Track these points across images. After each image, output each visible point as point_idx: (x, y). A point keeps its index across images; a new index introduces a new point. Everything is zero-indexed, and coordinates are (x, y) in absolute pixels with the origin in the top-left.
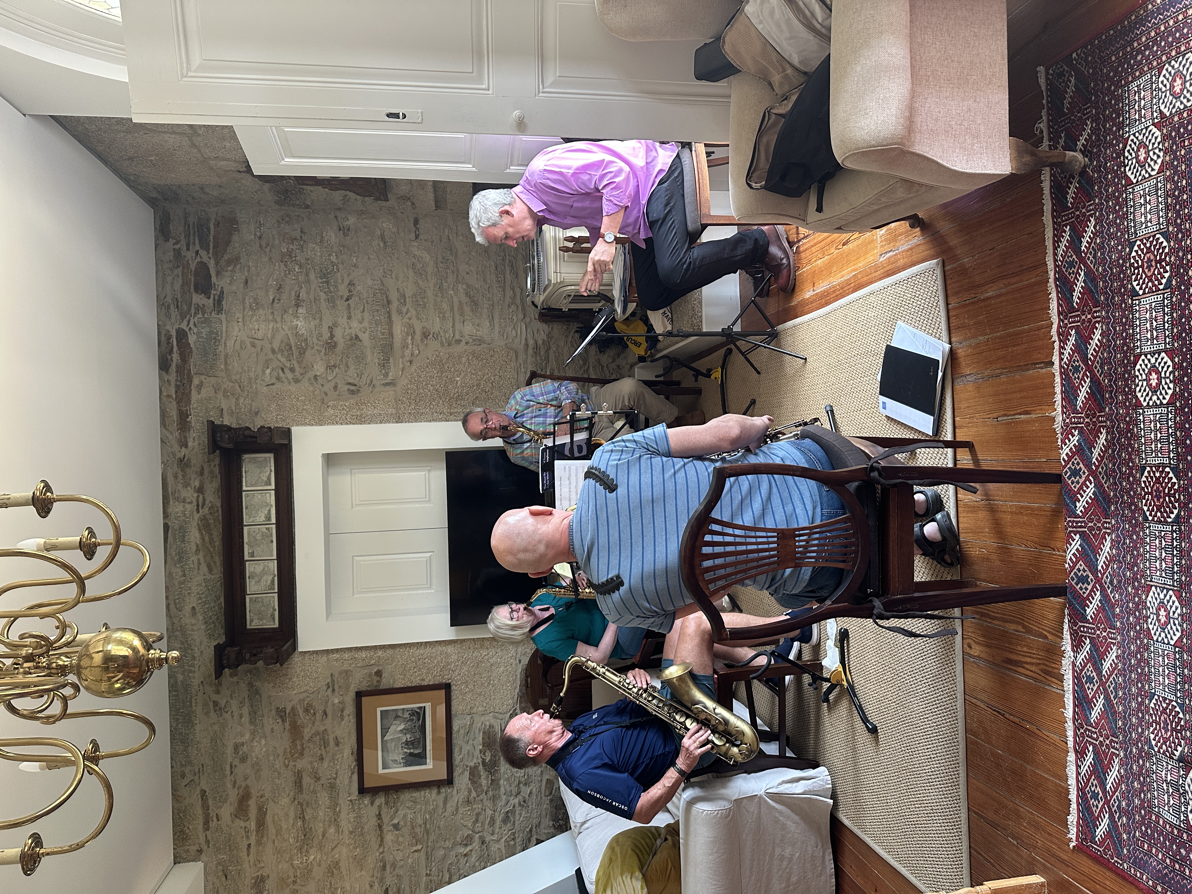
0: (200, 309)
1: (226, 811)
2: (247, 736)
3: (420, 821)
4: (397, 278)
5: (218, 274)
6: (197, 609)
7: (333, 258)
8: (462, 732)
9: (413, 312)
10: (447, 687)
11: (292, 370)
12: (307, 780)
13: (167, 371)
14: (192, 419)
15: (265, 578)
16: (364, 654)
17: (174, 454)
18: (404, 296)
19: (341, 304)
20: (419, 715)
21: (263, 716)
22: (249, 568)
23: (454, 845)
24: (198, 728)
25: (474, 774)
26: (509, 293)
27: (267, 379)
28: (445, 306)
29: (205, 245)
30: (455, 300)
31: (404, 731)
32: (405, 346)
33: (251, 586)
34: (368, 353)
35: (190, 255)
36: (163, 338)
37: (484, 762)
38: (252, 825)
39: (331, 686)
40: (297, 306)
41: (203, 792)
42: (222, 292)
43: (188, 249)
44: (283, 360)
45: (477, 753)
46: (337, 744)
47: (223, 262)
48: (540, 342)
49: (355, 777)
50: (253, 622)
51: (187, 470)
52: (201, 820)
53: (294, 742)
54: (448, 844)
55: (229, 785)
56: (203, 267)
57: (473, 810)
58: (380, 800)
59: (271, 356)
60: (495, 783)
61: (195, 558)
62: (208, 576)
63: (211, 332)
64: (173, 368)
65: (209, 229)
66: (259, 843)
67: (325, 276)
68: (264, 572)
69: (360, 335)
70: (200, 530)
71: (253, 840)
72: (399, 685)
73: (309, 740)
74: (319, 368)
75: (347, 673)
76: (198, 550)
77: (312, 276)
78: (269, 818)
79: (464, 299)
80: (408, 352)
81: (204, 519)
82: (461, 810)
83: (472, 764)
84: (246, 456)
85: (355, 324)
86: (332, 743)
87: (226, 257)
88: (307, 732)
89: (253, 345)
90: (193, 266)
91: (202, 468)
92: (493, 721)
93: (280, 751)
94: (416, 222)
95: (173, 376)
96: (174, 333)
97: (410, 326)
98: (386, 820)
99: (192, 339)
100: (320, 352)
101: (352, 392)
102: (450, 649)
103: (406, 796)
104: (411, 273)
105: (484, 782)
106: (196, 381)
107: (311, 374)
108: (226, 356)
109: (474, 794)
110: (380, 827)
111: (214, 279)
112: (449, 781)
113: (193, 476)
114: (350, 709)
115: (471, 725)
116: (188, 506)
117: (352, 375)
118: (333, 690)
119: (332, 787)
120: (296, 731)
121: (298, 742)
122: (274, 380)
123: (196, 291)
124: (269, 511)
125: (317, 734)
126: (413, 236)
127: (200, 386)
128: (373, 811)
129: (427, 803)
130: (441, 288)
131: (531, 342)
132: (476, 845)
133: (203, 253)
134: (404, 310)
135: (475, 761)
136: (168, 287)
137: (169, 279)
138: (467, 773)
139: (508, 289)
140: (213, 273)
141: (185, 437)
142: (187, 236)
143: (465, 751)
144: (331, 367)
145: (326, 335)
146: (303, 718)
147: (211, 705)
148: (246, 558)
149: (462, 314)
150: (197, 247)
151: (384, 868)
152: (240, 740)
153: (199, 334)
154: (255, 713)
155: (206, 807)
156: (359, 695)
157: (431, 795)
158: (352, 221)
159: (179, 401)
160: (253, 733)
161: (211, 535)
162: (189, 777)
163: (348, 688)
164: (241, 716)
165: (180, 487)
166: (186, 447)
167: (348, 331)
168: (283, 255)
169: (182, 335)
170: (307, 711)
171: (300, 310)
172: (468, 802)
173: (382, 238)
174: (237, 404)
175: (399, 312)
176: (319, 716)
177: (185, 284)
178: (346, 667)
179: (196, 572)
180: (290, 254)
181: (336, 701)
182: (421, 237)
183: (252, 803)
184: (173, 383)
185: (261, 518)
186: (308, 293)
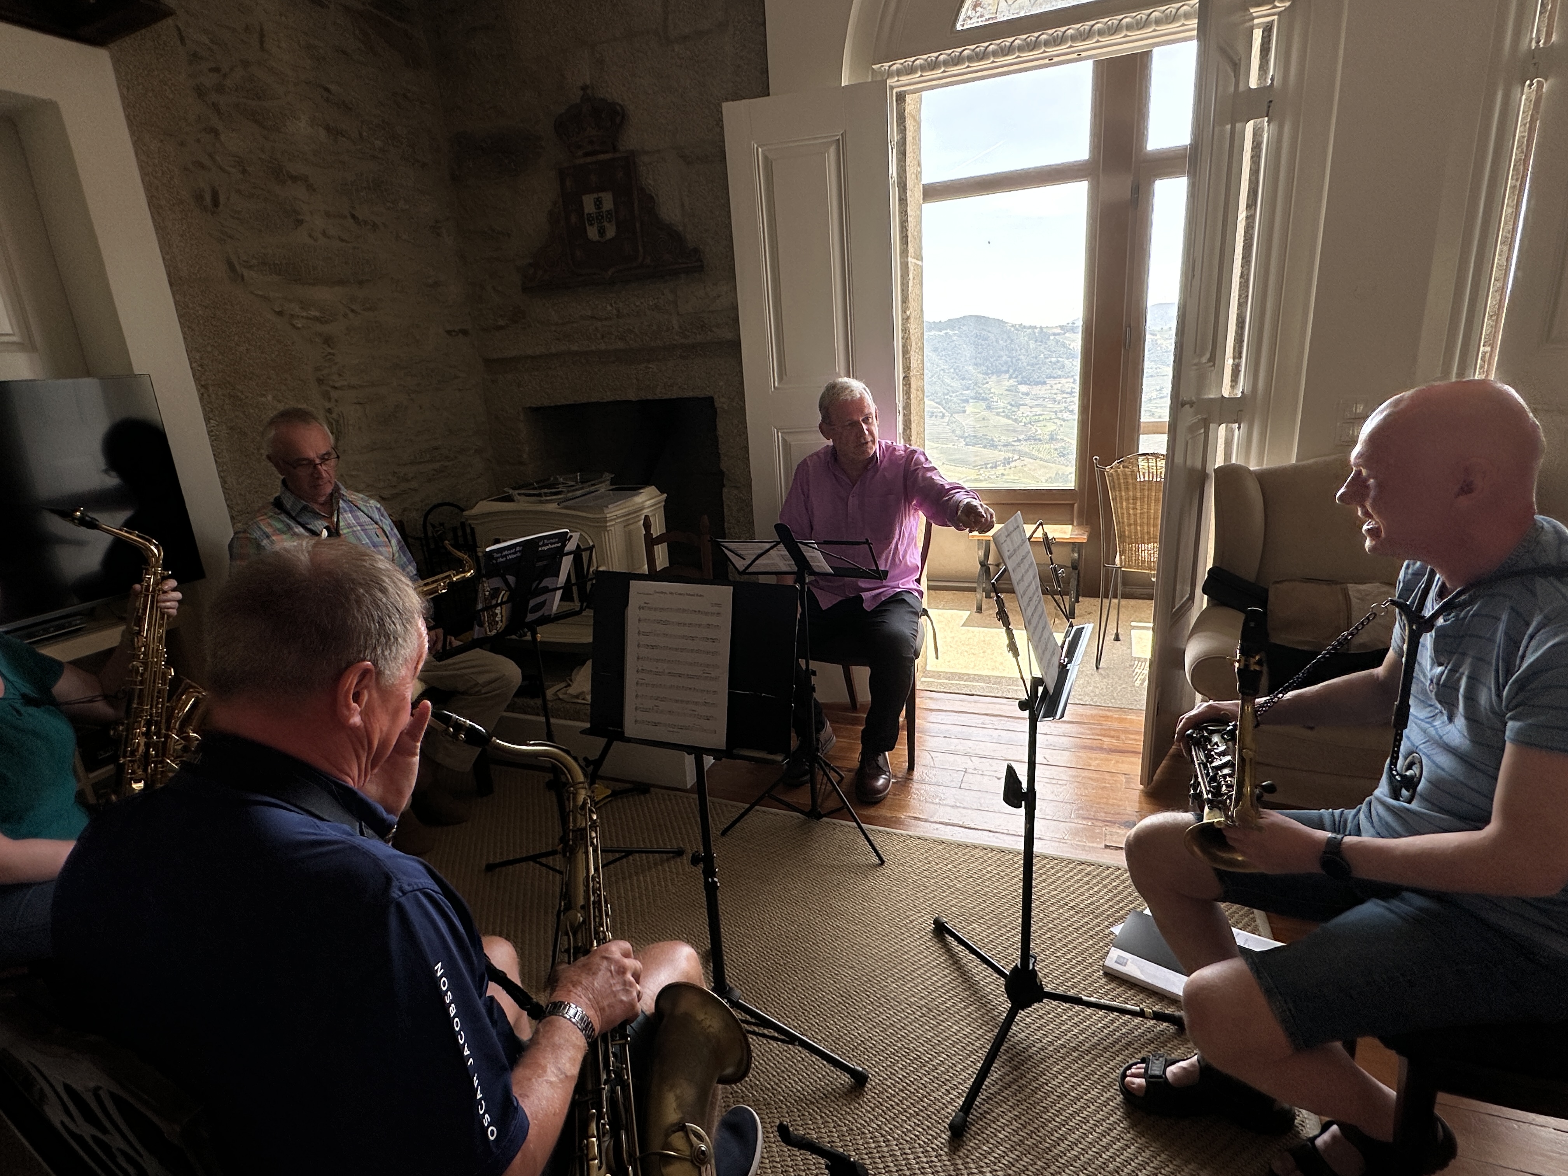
4: (394, 300)
7: (401, 204)
9: (355, 321)
11: (219, 89)
18: (374, 308)
19: (342, 204)
27: (189, 33)
28: (375, 373)
30: (386, 389)
32: (303, 304)
34: (280, 239)
40: (328, 129)
44: (235, 76)
47: (363, 24)
59: (237, 56)
65: (398, 19)
67: (376, 186)
69: (305, 228)
74: (233, 142)
77: (373, 165)
79: (390, 403)
80: (293, 308)
85: (319, 222)
87: (370, 32)
89: (248, 29)
94: (464, 332)
97: (334, 315)
100: (262, 150)
101: (200, 196)
104: (406, 321)
107: (218, 123)
126: (449, 327)
130: (396, 366)
134: (356, 307)
144: (240, 164)
145: (292, 168)
149: (369, 400)
167: (305, 208)
168: (392, 126)
171: (323, 133)
173: (437, 283)
175: (351, 299)
180: (395, 137)
182: (450, 338)
186: (349, 152)
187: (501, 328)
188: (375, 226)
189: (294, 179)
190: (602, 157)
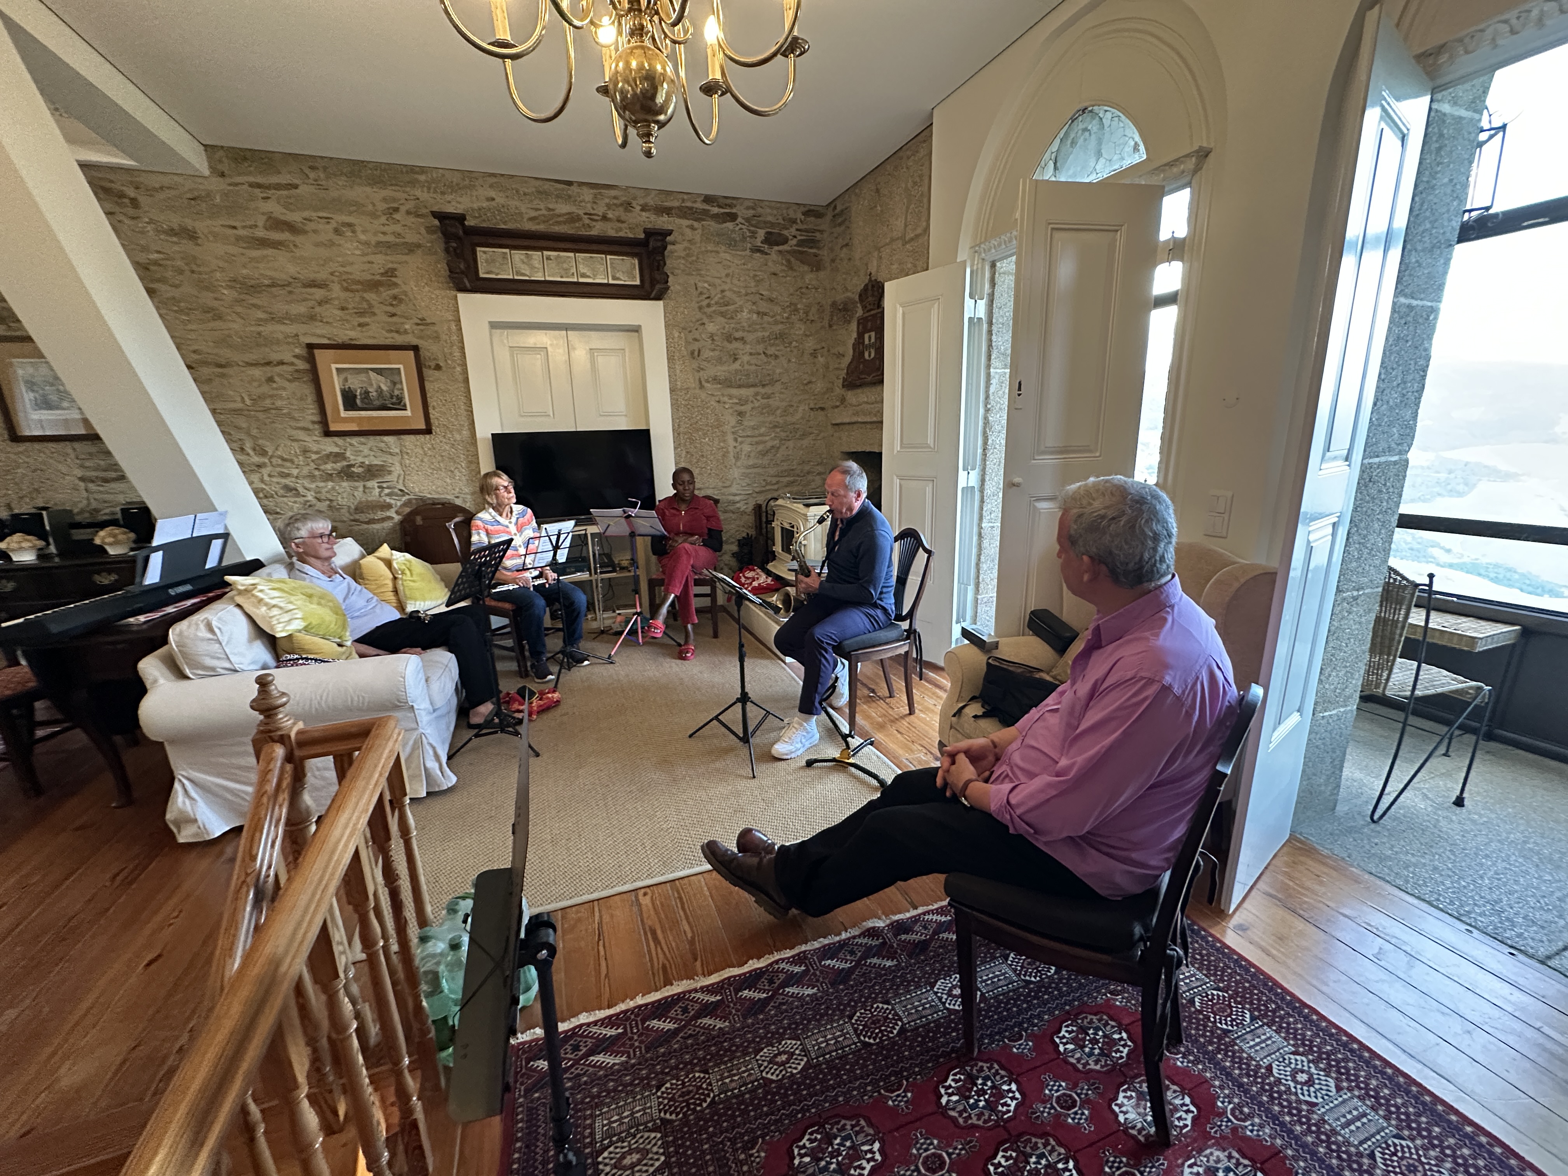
0: (754, 235)
1: (274, 208)
2: (363, 237)
3: (279, 403)
4: (781, 393)
5: (780, 252)
6: (493, 203)
7: (794, 344)
8: (383, 445)
9: (757, 404)
10: (428, 431)
11: (709, 305)
12: (319, 293)
13: (704, 201)
14: (665, 218)
15: (526, 267)
16: (457, 354)
17: (635, 198)
18: (768, 398)
19: (760, 348)
20: (398, 404)
21: (386, 254)
22: (537, 254)
23: (254, 438)
24: (368, 189)
25: (339, 456)
26: (774, 480)
27: (700, 284)
28: (763, 430)
29: (801, 243)
30: (767, 438)
31: (379, 390)
32: (731, 397)
33: (518, 255)
34: (725, 368)
35: (793, 231)
36: (728, 201)
37: (353, 466)
38: (260, 233)
39: (422, 322)
40: (758, 313)
41: (296, 187)
42: (767, 254)
43: (797, 230)
44: (716, 299)
45: (360, 459)
46: (360, 325)
47: (789, 257)
48: (738, 505)
49: (326, 341)
50: (483, 254)
51: (621, 209)
52: (260, 180)
53: (359, 282)
54: (254, 432)
55: (306, 214)
56: (785, 241)
57: (297, 456)
58: (302, 365)
59: (719, 289)
60: (329, 477)
61: (542, 206)
62: (526, 217)
63: (735, 241)
64: (707, 207)
65: (811, 248)
66: (238, 238)
67: (781, 336)
68: (532, 267)
69: (738, 362)
70: (569, 213)
71: (241, 232)
72: (428, 385)
73: (363, 298)
74: (711, 327)
75: (437, 338)
76: (550, 210)
77: (780, 327)
78: (270, 252)
79: (770, 444)
80: (726, 399)
81: (579, 219)
82: (295, 444)
83: (348, 454)
84: (636, 262)
85: (746, 358)
86: (362, 320)
87: (792, 259)
88: (371, 296)
89: (727, 275)
90: (785, 232)
91: (623, 222)
92: (395, 474)
93: (348, 269)
94: (822, 409)
95: (700, 205)
96: (734, 211)
97: (746, 402)
98: (278, 369)
99: (730, 225)
100: (724, 328)
101: (692, 353)
102: (466, 433)
103: (308, 391)
104: (785, 404)
105: (329, 466)
106: (696, 224)
107: (705, 320)
108: (717, 252)
109: (314, 457)
110: (268, 364)
111: (776, 248)
112: (328, 433)
113: (617, 213)
114: (400, 340)
115: (391, 454)
116: (589, 205)
117: (706, 354)
118: (418, 324)
119: (312, 318)
120: (373, 285)
121: (359, 287)
122: (700, 290)
123: (767, 233)
124: (589, 277)
125: (371, 306)
126: (812, 406)
127: (692, 228)
128: (287, 357)
129: (302, 410)
130: (776, 427)
131: (737, 498)
132: (256, 459)
133: (794, 242)
134: (759, 398)
135: (352, 457)
136: (769, 210)
137: (775, 212)
138: (336, 450)
139: (777, 479)
140: (781, 248)
141: (649, 210)
142: (806, 231)
143: (361, 448)
144: (712, 337)
145: (738, 335)
146: (386, 294)
147: (395, 205)
148: (545, 253)
149: (757, 443)
150: (799, 238)
151: (221, 366)
152: (358, 229)
153: (733, 231)
154: (389, 247)
155: (278, 187)
156: (415, 349)
157: (311, 414)
158: (821, 360)
159: (679, 208)
160: (367, 244)
161: (565, 223)
162: (312, 175)
163: (421, 338)
164: (384, 233)
165: (607, 201)
166: (642, 210)
167: (741, 352)
168: (795, 305)
169: (733, 217)
170: (395, 297)
171: (755, 316)
172: (305, 451)
173: (810, 382)
174: (680, 257)
175: (757, 394)
176: (390, 309)
177: (772, 225)
178: (444, 337)
179: (530, 206)
180: (797, 310)
181: (407, 327)
182: (812, 413)
183: (285, 236)
184: (695, 205)
185: (583, 269)
186: (769, 323)
187: (837, 407)
188: (776, 357)
189: (736, 339)
190: (872, 312)
